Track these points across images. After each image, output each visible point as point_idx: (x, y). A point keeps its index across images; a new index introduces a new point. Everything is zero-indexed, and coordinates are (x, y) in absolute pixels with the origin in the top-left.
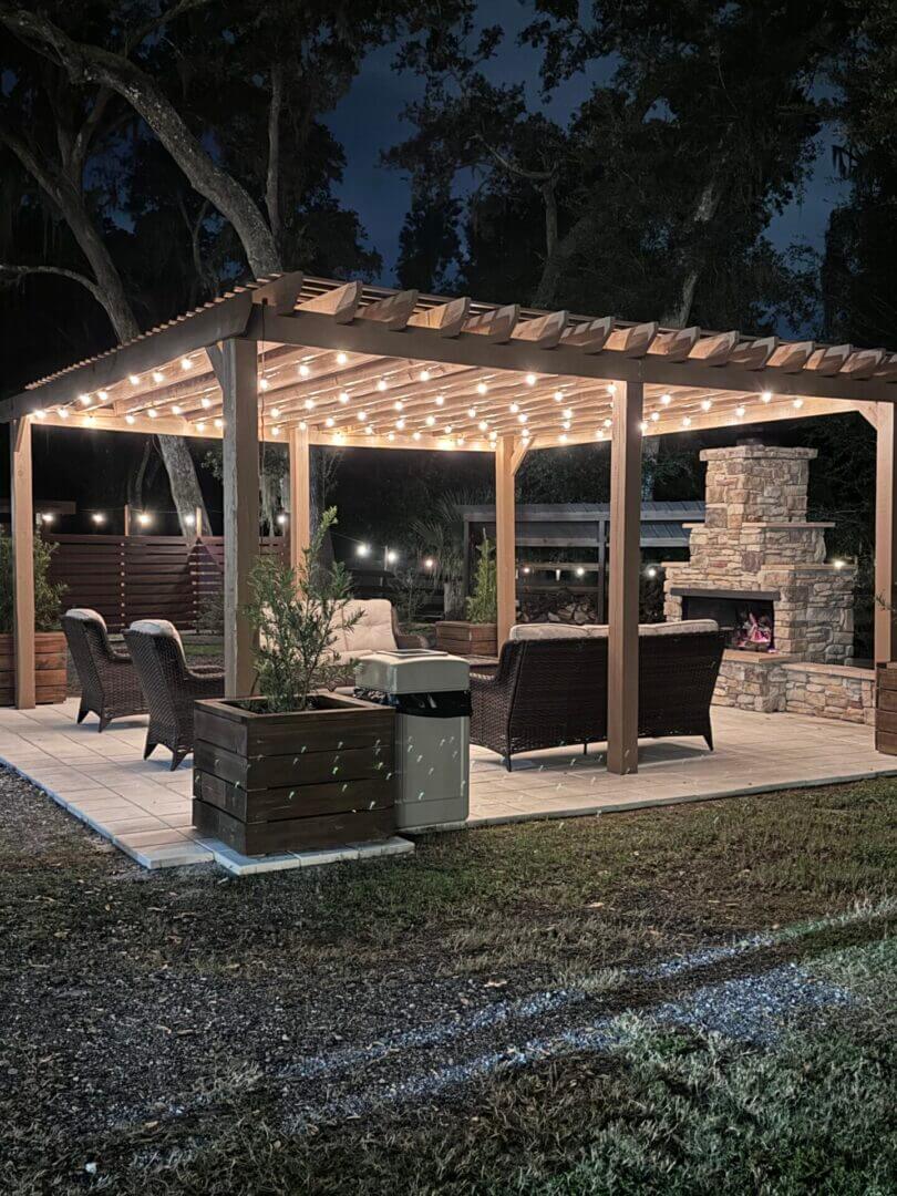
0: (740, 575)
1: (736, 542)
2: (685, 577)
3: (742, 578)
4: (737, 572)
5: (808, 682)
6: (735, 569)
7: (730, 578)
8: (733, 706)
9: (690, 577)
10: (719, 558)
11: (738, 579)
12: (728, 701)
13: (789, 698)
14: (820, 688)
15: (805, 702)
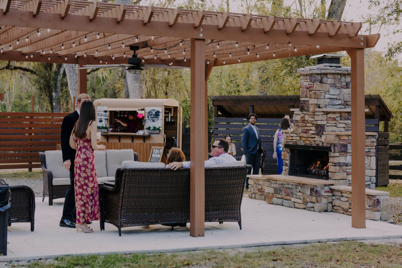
0: (314, 138)
1: (313, 119)
2: (291, 138)
3: (316, 139)
4: (313, 136)
5: (342, 196)
6: (313, 134)
7: (310, 139)
8: (305, 209)
9: (293, 138)
10: (306, 128)
11: (314, 139)
12: (303, 206)
13: (334, 205)
14: (346, 199)
15: (339, 207)
